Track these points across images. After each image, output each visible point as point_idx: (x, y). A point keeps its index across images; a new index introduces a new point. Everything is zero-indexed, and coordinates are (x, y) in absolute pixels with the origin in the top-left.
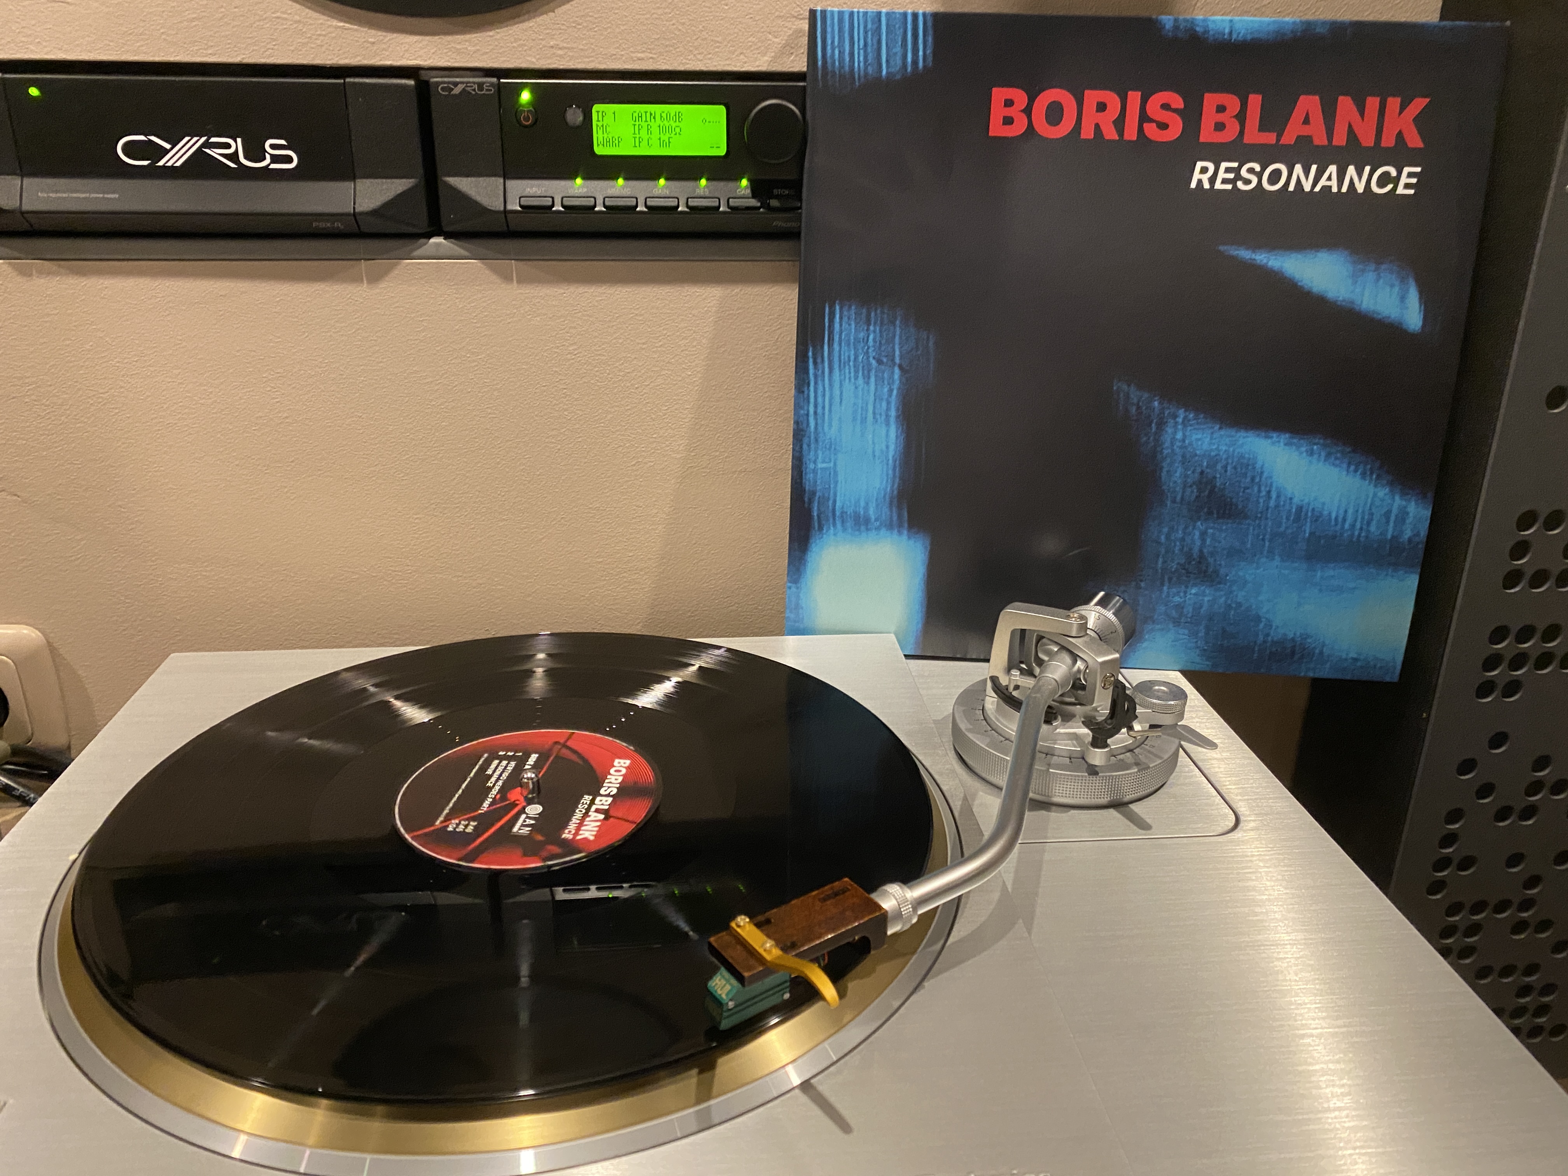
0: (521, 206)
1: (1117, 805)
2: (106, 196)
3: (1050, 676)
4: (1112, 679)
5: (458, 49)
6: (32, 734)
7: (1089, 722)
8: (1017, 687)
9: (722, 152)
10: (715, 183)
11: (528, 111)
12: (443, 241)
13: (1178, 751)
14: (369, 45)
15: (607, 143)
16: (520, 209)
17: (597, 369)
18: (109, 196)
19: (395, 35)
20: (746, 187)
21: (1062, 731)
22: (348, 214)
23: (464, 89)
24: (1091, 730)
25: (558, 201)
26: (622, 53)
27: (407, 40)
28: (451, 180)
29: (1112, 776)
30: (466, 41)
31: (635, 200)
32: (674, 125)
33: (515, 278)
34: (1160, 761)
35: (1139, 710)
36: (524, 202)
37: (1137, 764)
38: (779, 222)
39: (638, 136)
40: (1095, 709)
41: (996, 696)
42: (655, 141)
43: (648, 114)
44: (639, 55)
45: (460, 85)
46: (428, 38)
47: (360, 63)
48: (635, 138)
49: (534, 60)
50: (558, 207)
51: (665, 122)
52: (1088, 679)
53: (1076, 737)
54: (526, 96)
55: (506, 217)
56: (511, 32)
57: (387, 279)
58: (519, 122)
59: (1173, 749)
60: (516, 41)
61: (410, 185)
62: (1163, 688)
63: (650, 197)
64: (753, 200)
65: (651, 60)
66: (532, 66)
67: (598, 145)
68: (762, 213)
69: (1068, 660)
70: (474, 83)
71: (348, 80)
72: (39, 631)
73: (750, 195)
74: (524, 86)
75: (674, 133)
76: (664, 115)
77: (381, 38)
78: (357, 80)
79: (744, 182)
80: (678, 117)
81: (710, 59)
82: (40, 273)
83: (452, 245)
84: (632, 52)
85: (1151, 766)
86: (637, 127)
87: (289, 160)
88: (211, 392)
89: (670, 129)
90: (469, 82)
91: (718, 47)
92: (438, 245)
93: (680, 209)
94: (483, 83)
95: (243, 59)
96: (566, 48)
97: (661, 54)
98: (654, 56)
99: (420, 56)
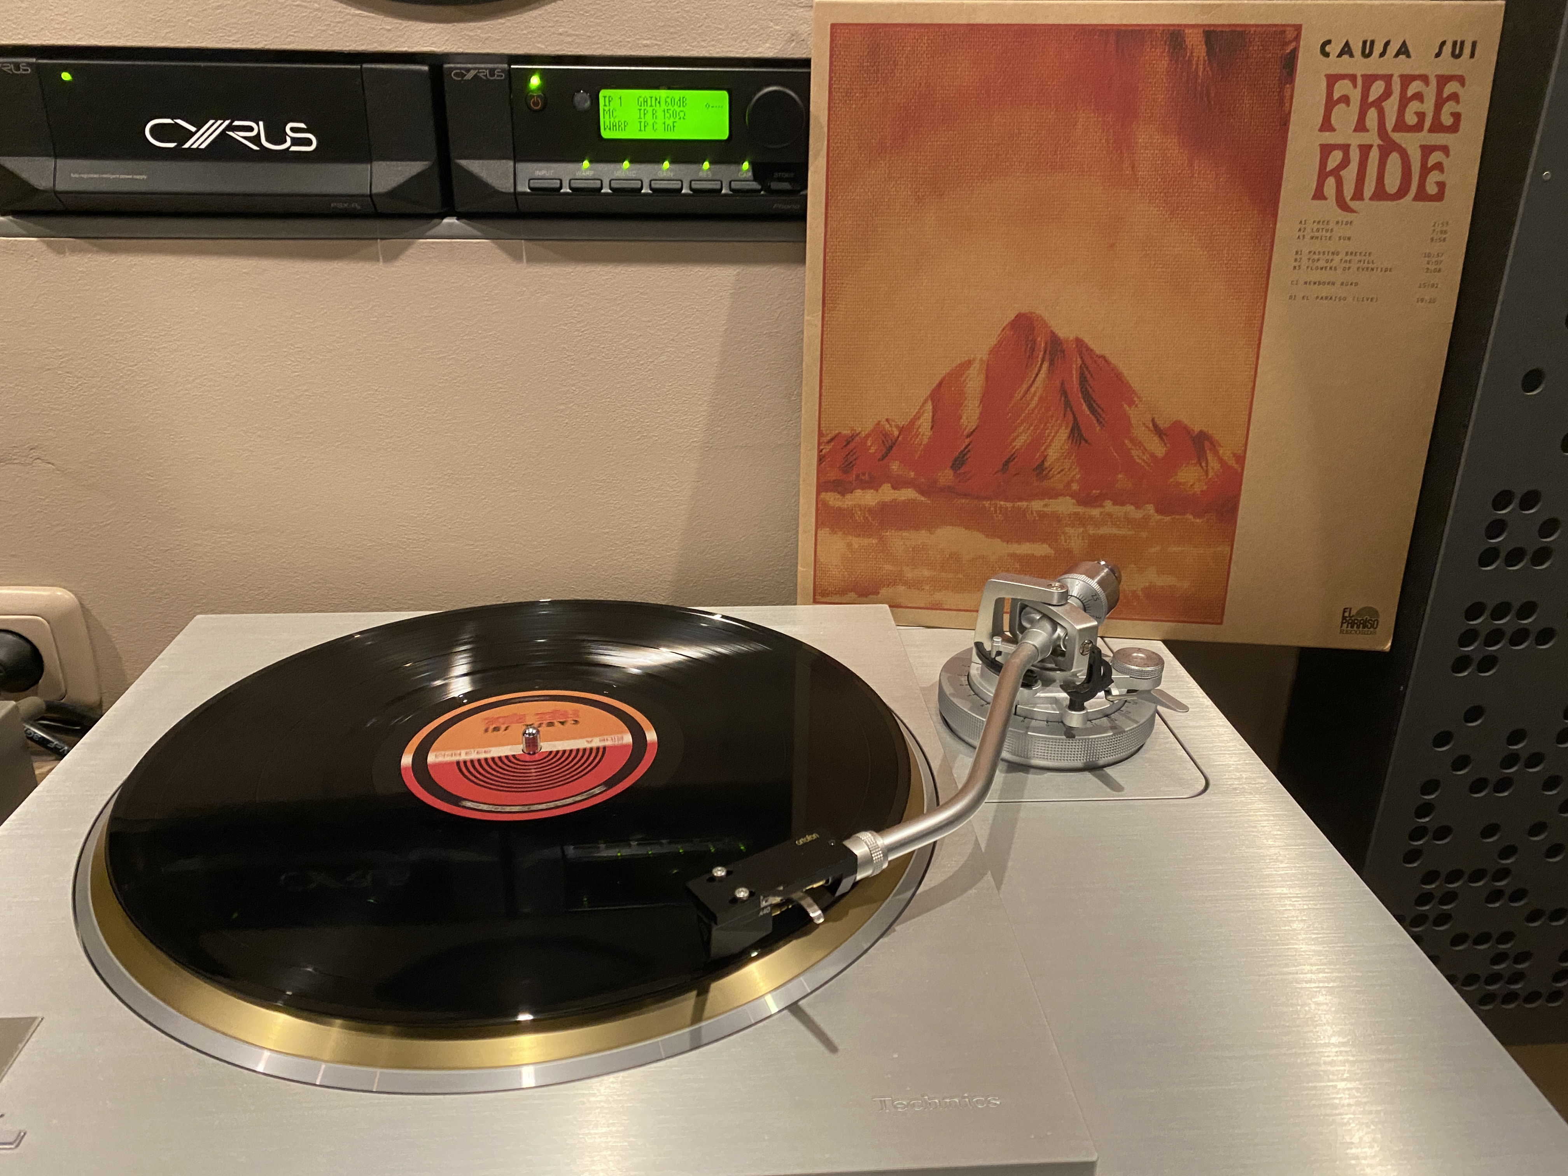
0: (530, 188)
1: (1093, 768)
2: (135, 177)
3: (1030, 642)
4: (1090, 645)
5: (470, 37)
6: (66, 691)
7: (1066, 686)
8: (999, 653)
9: (725, 136)
10: (718, 166)
11: (538, 96)
12: (456, 221)
13: (1153, 717)
14: (385, 32)
15: (613, 127)
16: (529, 191)
17: (602, 346)
18: (138, 177)
19: (410, 23)
20: (748, 171)
21: (1043, 695)
22: (367, 196)
23: (475, 76)
24: (1068, 693)
25: (566, 183)
26: (629, 40)
27: (423, 28)
28: (463, 163)
29: (1089, 739)
30: (479, 28)
31: (640, 182)
32: (678, 110)
33: (524, 257)
34: (1135, 726)
35: (1115, 675)
36: (534, 184)
37: (1113, 728)
38: (780, 205)
39: (643, 120)
40: (1075, 675)
41: (981, 662)
42: (660, 126)
43: (653, 99)
44: (645, 42)
45: (472, 71)
46: (441, 25)
47: (376, 50)
48: (640, 122)
49: (543, 47)
50: (566, 190)
51: (670, 107)
52: (1068, 647)
53: (1055, 701)
54: (535, 82)
55: (516, 199)
56: (522, 19)
57: (401, 257)
58: (529, 108)
59: (1148, 715)
60: (526, 28)
61: (424, 168)
62: (1140, 655)
63: (654, 180)
64: (754, 183)
65: (656, 47)
66: (542, 52)
67: (605, 129)
68: (763, 195)
69: (1048, 626)
70: (486, 69)
71: (365, 66)
72: (73, 593)
73: (752, 178)
74: (533, 72)
75: (678, 117)
76: (669, 100)
77: (397, 25)
78: (373, 66)
79: (746, 166)
80: (682, 101)
81: (713, 46)
82: (74, 250)
83: (463, 225)
84: (639, 39)
85: (1126, 729)
86: (642, 111)
87: (309, 142)
88: (234, 366)
89: (675, 114)
90: (482, 68)
91: (720, 34)
92: (450, 225)
93: (683, 191)
94: (495, 69)
95: (266, 45)
96: (574, 35)
97: (666, 41)
98: (659, 43)
99: (434, 43)
